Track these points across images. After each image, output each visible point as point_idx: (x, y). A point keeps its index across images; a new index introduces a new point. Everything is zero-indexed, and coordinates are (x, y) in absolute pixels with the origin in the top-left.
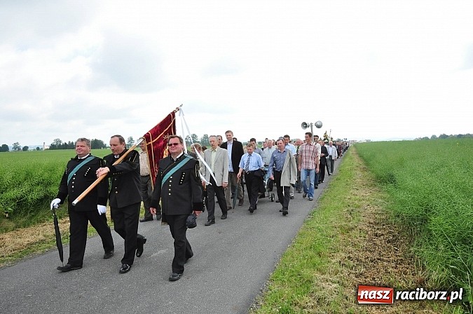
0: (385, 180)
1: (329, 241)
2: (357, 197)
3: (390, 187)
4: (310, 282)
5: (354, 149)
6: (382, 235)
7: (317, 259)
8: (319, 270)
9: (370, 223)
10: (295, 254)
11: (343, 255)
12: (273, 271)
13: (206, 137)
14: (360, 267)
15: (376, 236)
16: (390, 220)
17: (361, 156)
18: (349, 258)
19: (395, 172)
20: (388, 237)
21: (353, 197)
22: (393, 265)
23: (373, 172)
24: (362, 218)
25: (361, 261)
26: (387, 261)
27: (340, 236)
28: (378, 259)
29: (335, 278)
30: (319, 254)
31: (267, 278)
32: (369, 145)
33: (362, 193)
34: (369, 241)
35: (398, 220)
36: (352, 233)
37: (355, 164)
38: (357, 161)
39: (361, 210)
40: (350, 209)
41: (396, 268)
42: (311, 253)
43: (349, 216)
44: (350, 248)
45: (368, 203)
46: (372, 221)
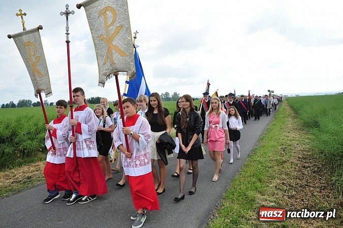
0: (311, 125)
1: (268, 171)
2: (289, 138)
3: (315, 130)
4: (253, 201)
5: (286, 102)
6: (309, 167)
7: (258, 184)
8: (260, 192)
9: (299, 158)
10: (242, 180)
11: (278, 181)
12: (225, 192)
13: (175, 94)
14: (291, 191)
15: (304, 167)
16: (315, 156)
17: (292, 107)
18: (283, 184)
19: (319, 119)
20: (314, 169)
21: (286, 138)
22: (318, 190)
23: (301, 119)
24: (293, 154)
25: (292, 186)
26: (313, 187)
27: (276, 167)
28: (306, 185)
29: (272, 199)
30: (260, 180)
31: (221, 197)
32: (298, 98)
33: (292, 135)
34: (298, 171)
35: (322, 155)
36: (286, 165)
37: (287, 113)
38: (288, 110)
39: (292, 148)
40: (284, 147)
41: (320, 192)
42: (254, 179)
43: (283, 152)
44: (284, 176)
45: (298, 142)
46: (301, 156)
